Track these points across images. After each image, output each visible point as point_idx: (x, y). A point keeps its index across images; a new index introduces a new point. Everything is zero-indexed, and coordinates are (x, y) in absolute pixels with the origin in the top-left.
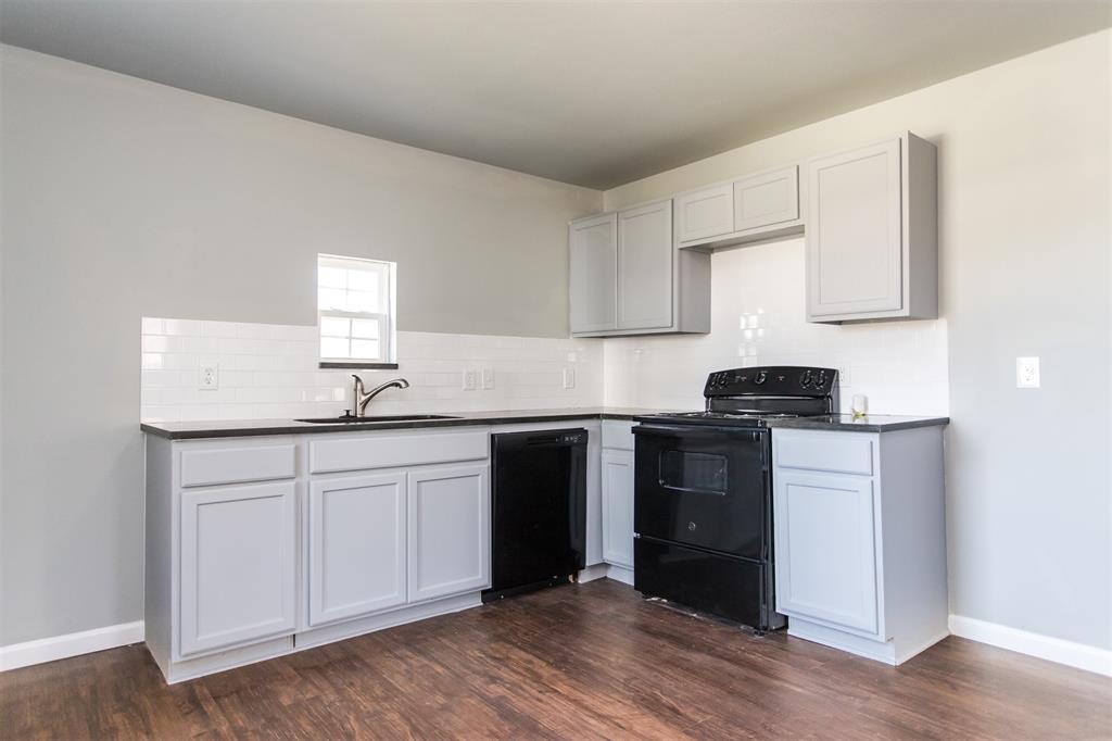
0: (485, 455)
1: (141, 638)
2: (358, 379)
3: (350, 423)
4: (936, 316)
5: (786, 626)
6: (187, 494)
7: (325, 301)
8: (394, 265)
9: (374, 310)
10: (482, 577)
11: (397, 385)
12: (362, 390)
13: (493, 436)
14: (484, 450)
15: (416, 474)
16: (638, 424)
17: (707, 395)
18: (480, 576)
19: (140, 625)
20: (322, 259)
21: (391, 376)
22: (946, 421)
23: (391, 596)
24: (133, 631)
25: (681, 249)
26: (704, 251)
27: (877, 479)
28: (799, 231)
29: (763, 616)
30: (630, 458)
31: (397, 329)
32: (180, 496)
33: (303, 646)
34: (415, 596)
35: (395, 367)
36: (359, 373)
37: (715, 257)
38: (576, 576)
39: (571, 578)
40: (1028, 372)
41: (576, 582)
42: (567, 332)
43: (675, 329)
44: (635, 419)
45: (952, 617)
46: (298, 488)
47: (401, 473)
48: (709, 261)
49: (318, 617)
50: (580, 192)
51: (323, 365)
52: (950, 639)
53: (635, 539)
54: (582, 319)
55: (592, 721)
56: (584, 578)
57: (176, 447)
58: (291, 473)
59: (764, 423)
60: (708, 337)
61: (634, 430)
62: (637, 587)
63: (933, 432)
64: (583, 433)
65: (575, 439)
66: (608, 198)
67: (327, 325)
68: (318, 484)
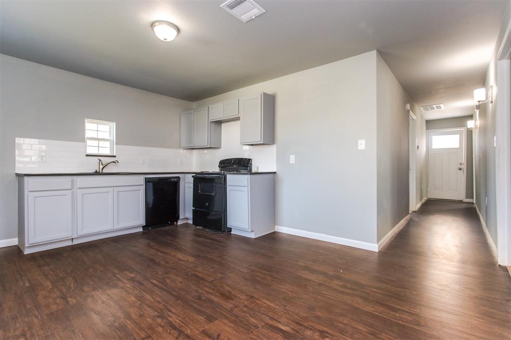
0: (142, 184)
1: (17, 243)
2: (100, 160)
3: (96, 173)
4: (273, 144)
5: (231, 231)
6: (30, 193)
7: (88, 134)
8: (115, 123)
9: (107, 137)
10: (142, 221)
11: (114, 162)
12: (102, 163)
13: (146, 178)
14: (143, 182)
15: (116, 189)
16: (194, 175)
17: (219, 167)
18: (141, 221)
19: (16, 239)
20: (86, 120)
21: (113, 159)
22: (275, 173)
23: (108, 227)
24: (14, 241)
25: (211, 122)
26: (219, 123)
27: (249, 187)
28: (238, 119)
29: (223, 228)
30: (192, 185)
31: (116, 144)
32: (28, 195)
33: (76, 242)
34: (117, 227)
35: (115, 156)
36: (100, 158)
37: (223, 124)
38: (177, 222)
39: (175, 223)
40: (292, 159)
41: (177, 224)
42: (180, 147)
43: (208, 147)
44: (193, 173)
45: (276, 226)
46: (73, 193)
47: (112, 189)
48: (221, 127)
49: (80, 233)
50: (184, 102)
51: (87, 155)
52: (275, 233)
53: (193, 210)
54: (184, 144)
55: (160, 253)
56: (180, 223)
57: (26, 178)
58: (70, 188)
59: (224, 173)
60: (221, 149)
61: (193, 177)
62: (193, 224)
63: (272, 175)
64: (179, 178)
65: (175, 180)
66: (194, 105)
67: (89, 142)
68: (80, 192)
